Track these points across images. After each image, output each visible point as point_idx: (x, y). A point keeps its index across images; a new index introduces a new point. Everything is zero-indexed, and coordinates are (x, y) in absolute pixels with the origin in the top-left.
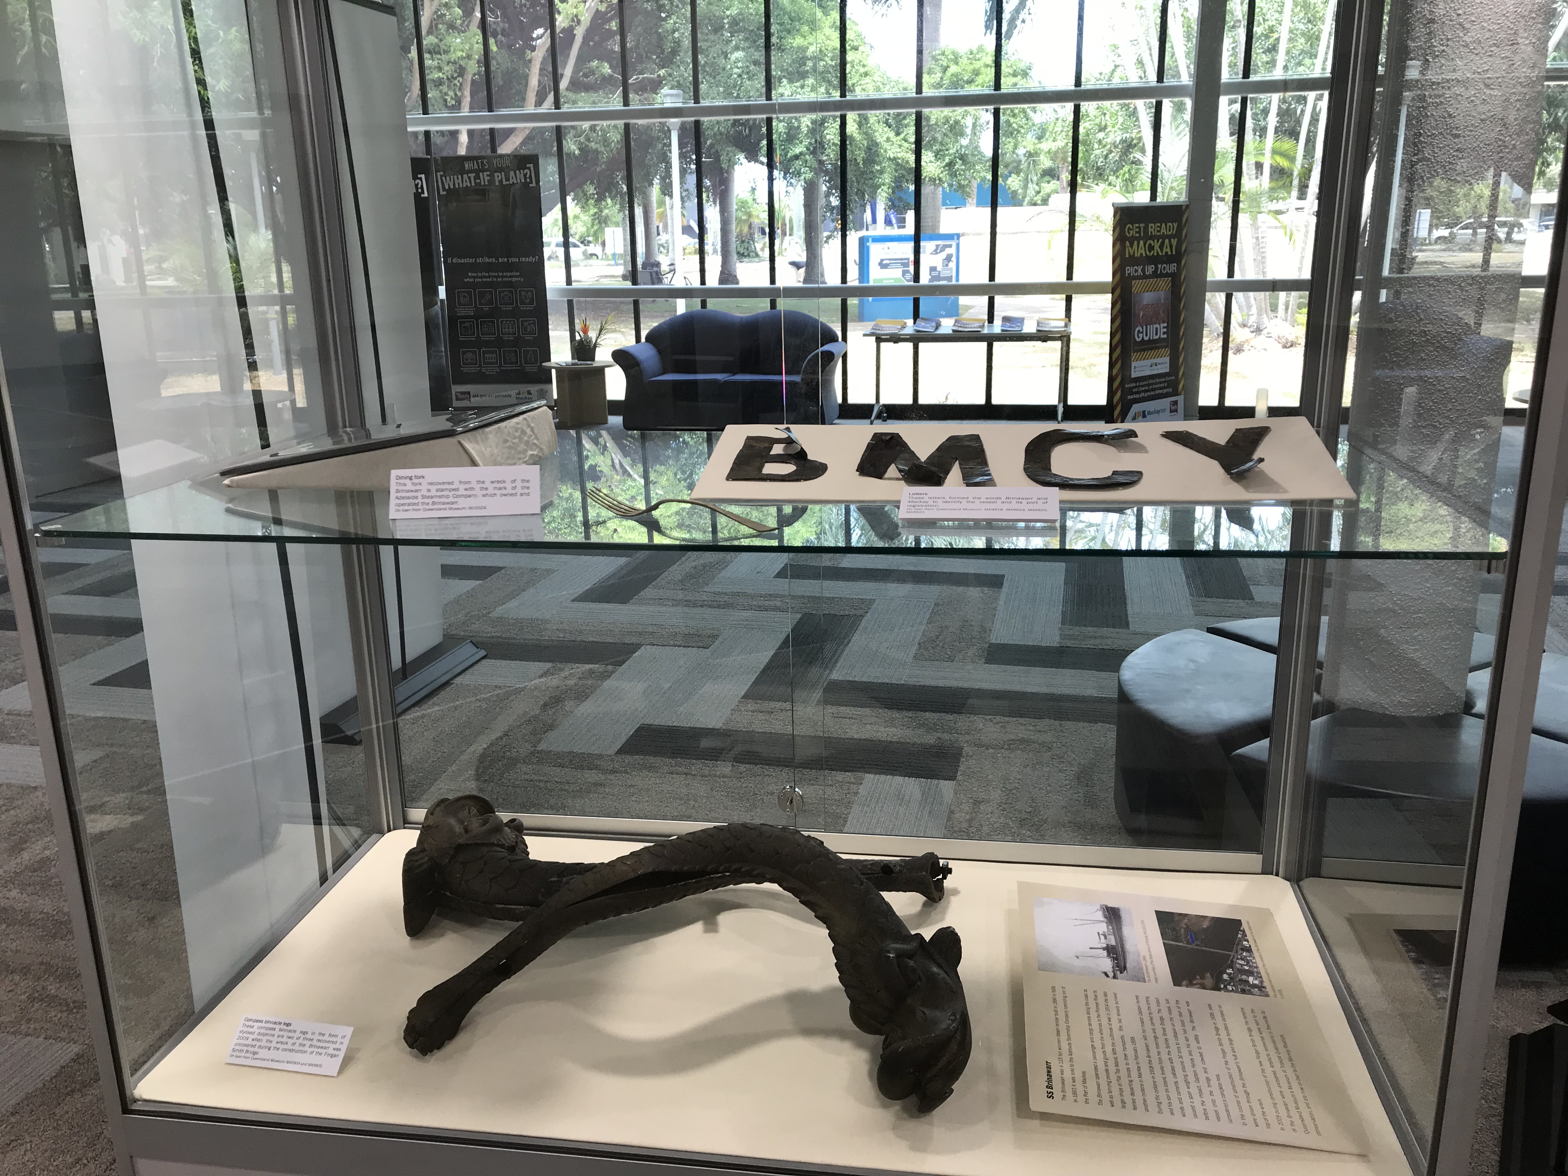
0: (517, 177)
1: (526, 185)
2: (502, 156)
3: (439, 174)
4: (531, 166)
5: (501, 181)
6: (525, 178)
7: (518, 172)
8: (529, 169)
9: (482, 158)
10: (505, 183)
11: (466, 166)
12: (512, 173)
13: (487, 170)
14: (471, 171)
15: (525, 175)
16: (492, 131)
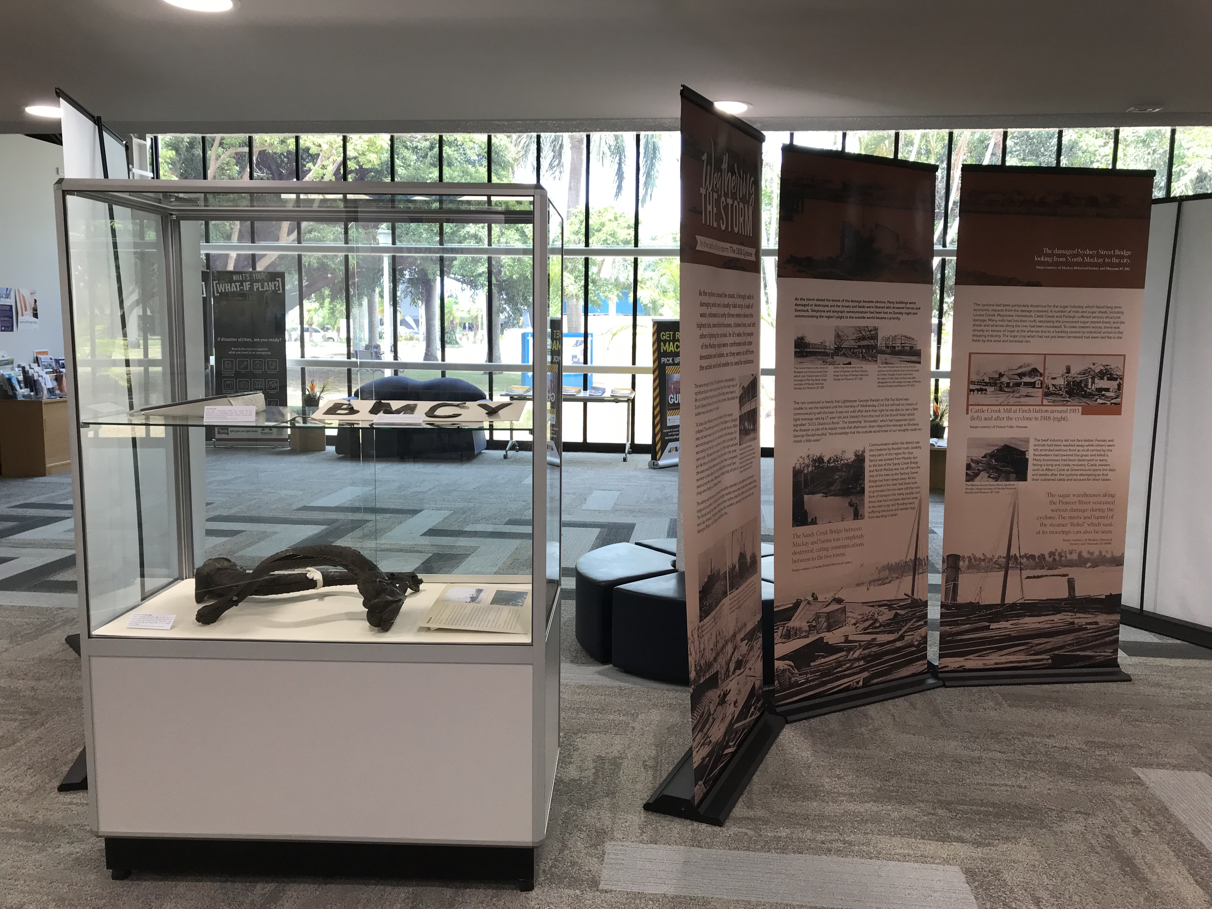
0: (270, 287)
1: (275, 292)
2: (259, 272)
3: (215, 282)
4: (280, 279)
5: (258, 289)
6: (275, 287)
7: (270, 283)
8: (278, 281)
9: (244, 273)
10: (260, 289)
11: (234, 278)
12: (266, 284)
13: (248, 281)
14: (237, 281)
15: (275, 285)
16: (253, 256)
